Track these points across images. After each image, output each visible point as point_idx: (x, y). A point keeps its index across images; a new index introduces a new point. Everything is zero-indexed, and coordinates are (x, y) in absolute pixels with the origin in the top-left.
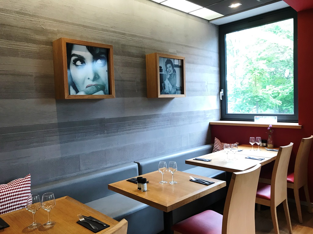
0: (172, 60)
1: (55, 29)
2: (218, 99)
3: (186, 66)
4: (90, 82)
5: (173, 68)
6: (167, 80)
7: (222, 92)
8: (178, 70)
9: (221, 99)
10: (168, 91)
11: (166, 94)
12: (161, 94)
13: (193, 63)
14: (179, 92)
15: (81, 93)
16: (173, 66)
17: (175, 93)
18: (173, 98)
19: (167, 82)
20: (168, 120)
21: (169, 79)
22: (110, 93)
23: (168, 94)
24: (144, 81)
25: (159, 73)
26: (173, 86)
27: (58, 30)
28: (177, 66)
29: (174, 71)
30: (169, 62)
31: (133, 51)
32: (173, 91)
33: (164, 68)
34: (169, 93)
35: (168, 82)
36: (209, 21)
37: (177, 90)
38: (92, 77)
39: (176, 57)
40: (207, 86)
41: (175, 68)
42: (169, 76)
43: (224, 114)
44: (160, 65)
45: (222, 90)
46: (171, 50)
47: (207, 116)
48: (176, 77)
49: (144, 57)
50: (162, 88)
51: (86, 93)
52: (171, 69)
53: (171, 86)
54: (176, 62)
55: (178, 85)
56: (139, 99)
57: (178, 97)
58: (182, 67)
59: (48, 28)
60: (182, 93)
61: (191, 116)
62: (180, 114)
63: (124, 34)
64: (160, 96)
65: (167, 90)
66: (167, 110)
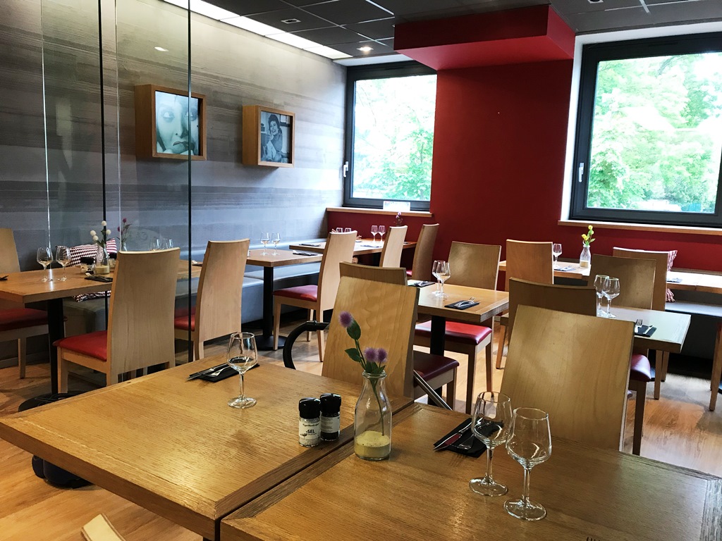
0: (278, 116)
1: (138, 70)
2: (341, 176)
3: (296, 124)
4: (178, 139)
5: (278, 127)
6: (270, 142)
7: (346, 166)
8: (285, 130)
9: (345, 176)
10: (271, 156)
11: (267, 160)
12: (262, 160)
13: (307, 120)
14: (286, 159)
15: (168, 152)
16: (279, 124)
17: (279, 161)
18: (276, 168)
19: (270, 145)
20: (269, 198)
21: (273, 141)
22: (200, 153)
23: (270, 161)
24: (239, 141)
25: (260, 132)
26: (278, 151)
27: (141, 72)
28: (284, 124)
29: (280, 131)
30: (273, 118)
31: (227, 100)
32: (277, 159)
33: (266, 126)
34: (273, 160)
35: (272, 145)
36: (332, 60)
37: (283, 157)
38: (180, 133)
39: (283, 112)
40: (324, 155)
41: (281, 127)
42: (273, 137)
43: (347, 198)
44: (262, 122)
45: (347, 163)
46: (277, 101)
47: (323, 199)
48: (282, 139)
49: (240, 109)
50: (264, 152)
51: (174, 152)
52: (276, 127)
53: (275, 151)
54: (283, 119)
55: (284, 150)
56: (232, 165)
57: (284, 167)
58: (290, 126)
59: (131, 69)
60: (290, 161)
61: (300, 196)
62: (285, 191)
63: (217, 77)
64: (261, 163)
65: (269, 156)
66: (268, 183)
